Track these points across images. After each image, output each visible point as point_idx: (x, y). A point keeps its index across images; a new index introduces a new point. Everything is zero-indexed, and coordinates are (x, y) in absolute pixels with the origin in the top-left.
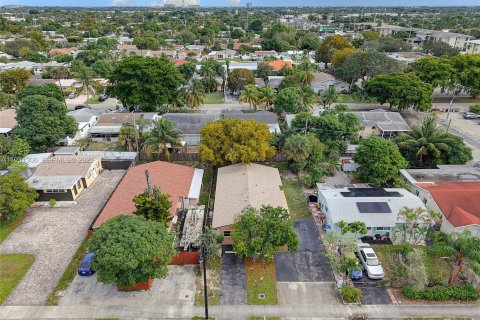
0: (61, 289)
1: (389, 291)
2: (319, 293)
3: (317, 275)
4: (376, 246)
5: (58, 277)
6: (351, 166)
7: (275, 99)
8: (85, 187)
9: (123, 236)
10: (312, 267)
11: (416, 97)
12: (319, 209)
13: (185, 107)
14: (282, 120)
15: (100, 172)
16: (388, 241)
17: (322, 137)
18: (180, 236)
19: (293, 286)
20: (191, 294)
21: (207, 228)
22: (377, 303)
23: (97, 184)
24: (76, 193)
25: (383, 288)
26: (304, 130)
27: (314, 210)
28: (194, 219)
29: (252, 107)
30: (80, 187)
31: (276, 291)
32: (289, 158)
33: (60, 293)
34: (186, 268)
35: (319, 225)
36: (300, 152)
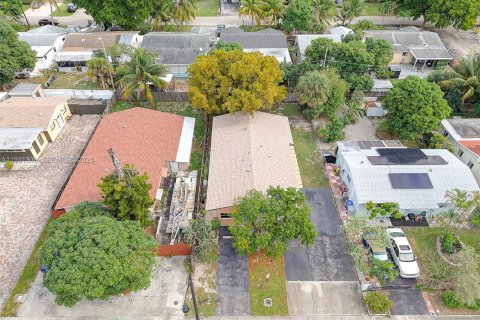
0: (21, 292)
1: (424, 294)
2: (338, 298)
3: (335, 271)
4: (408, 228)
5: (17, 273)
6: (378, 110)
7: (283, 11)
8: (50, 141)
9: (81, 254)
10: (329, 260)
11: (461, 12)
12: (338, 174)
13: (172, 22)
14: (292, 42)
15: (69, 119)
16: (423, 222)
17: (344, 72)
18: (167, 215)
19: (307, 287)
20: (181, 299)
21: (198, 214)
22: (410, 313)
23: (64, 137)
24: (38, 150)
25: (418, 292)
26: (322, 64)
27: (332, 174)
28: (184, 191)
29: (255, 23)
30: (42, 142)
31: (285, 295)
32: (303, 103)
33: (20, 298)
34: (174, 261)
35: (338, 197)
36: (317, 95)
